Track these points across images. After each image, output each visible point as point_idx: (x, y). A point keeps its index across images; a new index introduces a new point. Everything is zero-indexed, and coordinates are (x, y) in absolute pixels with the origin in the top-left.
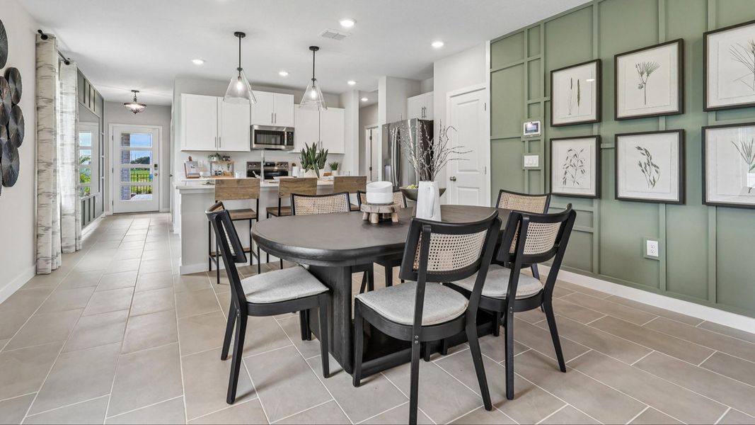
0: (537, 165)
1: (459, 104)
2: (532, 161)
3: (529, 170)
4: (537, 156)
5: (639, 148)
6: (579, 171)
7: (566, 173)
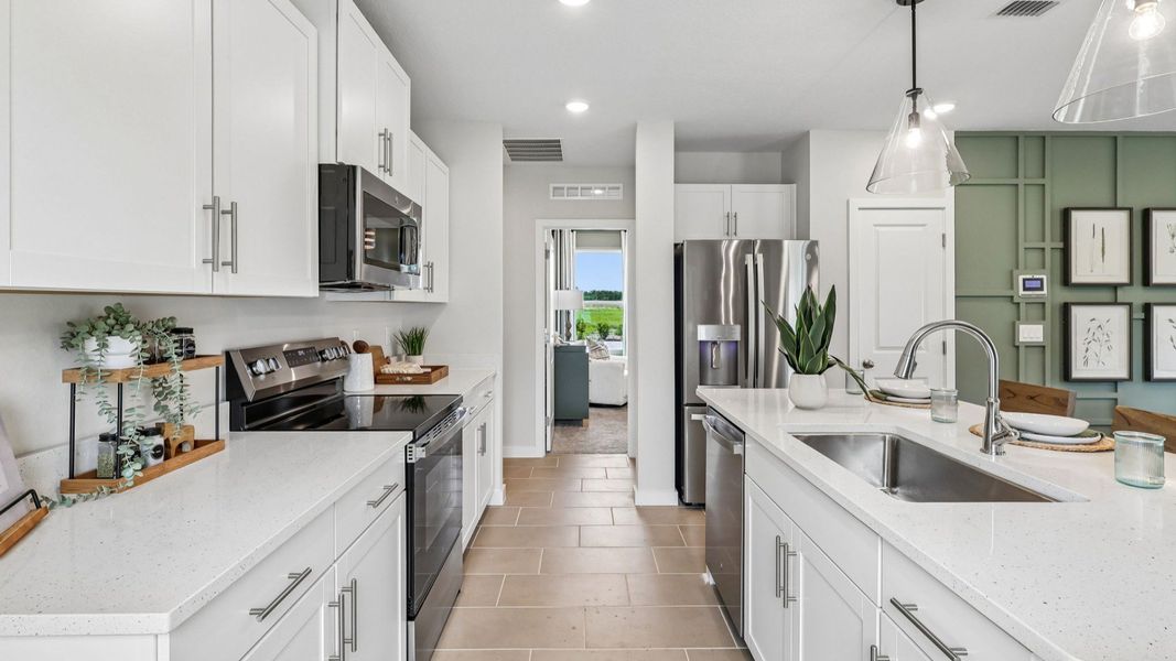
0: (1041, 340)
1: (876, 225)
2: (1031, 333)
3: (1027, 347)
4: (1041, 327)
5: (1171, 321)
6: (1105, 349)
7: (1087, 350)
